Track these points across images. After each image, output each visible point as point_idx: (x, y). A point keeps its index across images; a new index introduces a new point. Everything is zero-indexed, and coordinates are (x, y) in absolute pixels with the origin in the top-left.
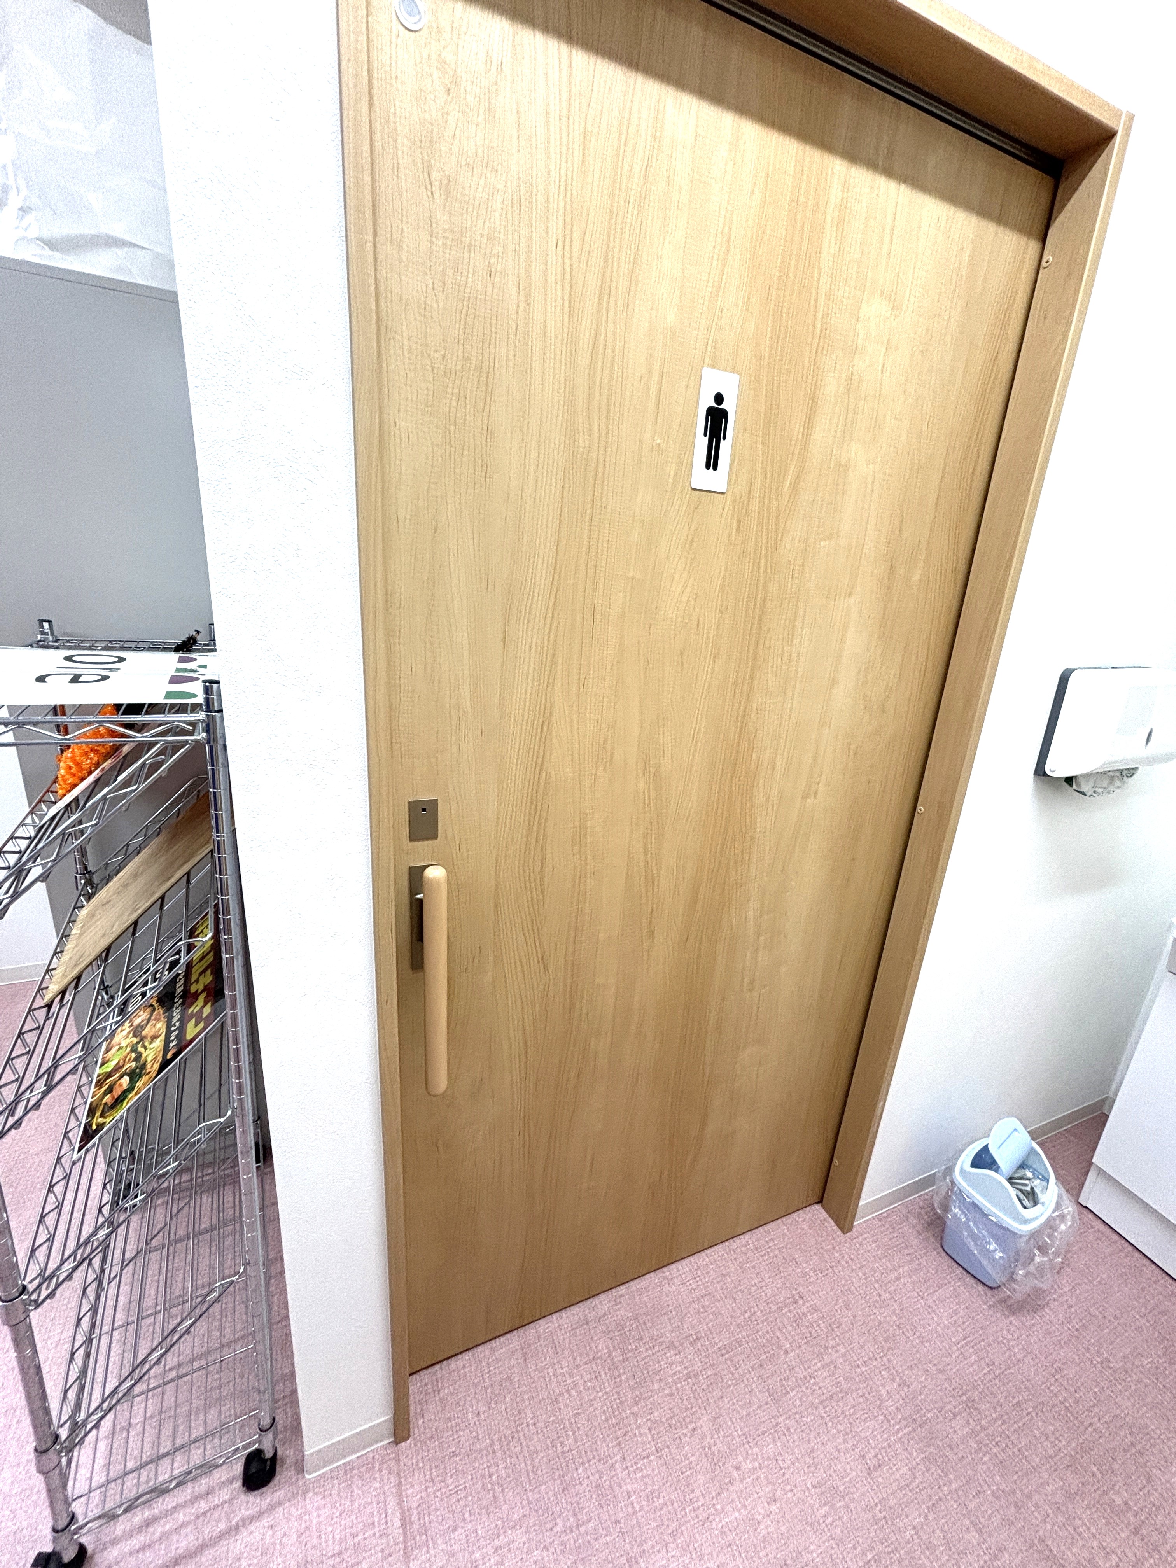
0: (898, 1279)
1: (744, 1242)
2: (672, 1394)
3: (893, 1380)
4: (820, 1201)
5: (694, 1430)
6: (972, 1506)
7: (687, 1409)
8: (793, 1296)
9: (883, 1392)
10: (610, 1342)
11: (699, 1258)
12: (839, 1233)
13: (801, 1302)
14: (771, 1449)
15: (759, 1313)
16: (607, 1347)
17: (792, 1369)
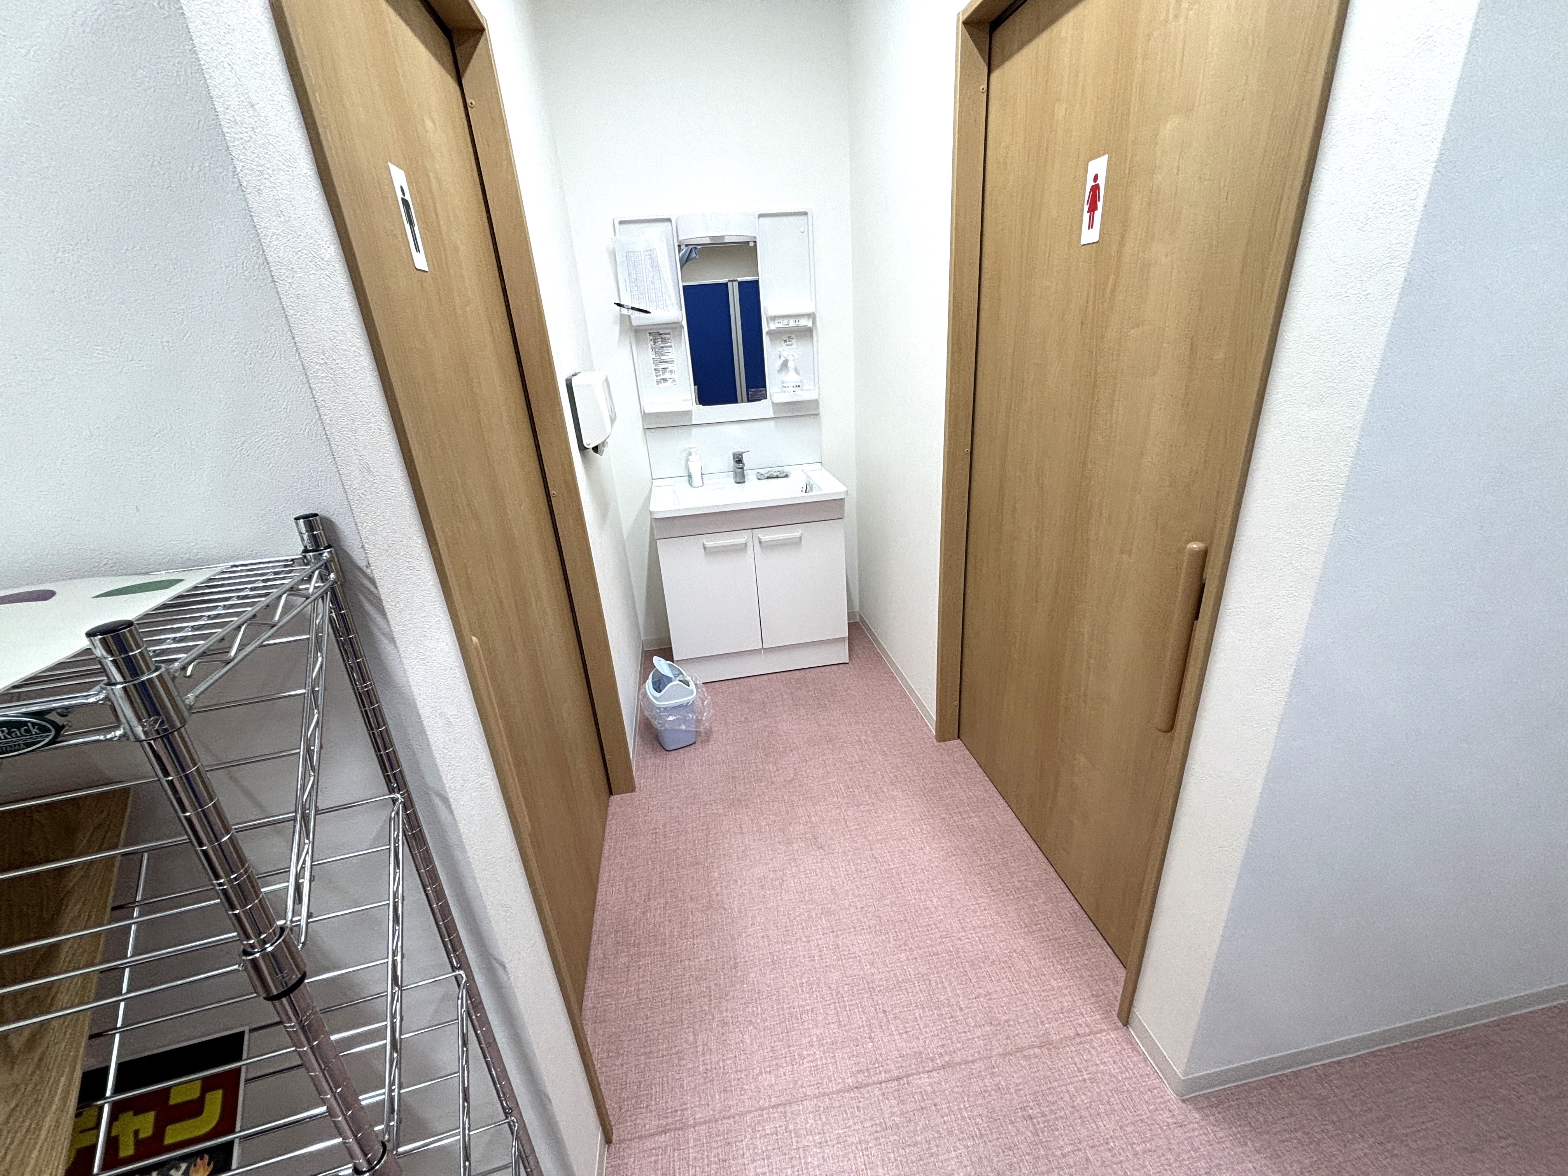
0: (671, 778)
1: (607, 848)
2: (670, 921)
3: (712, 804)
4: (611, 793)
5: (692, 913)
6: (767, 799)
7: (680, 915)
8: (652, 833)
9: (715, 811)
10: (623, 955)
11: (602, 879)
12: (633, 794)
13: (658, 830)
14: (716, 875)
15: (652, 855)
16: (626, 956)
17: (686, 850)
